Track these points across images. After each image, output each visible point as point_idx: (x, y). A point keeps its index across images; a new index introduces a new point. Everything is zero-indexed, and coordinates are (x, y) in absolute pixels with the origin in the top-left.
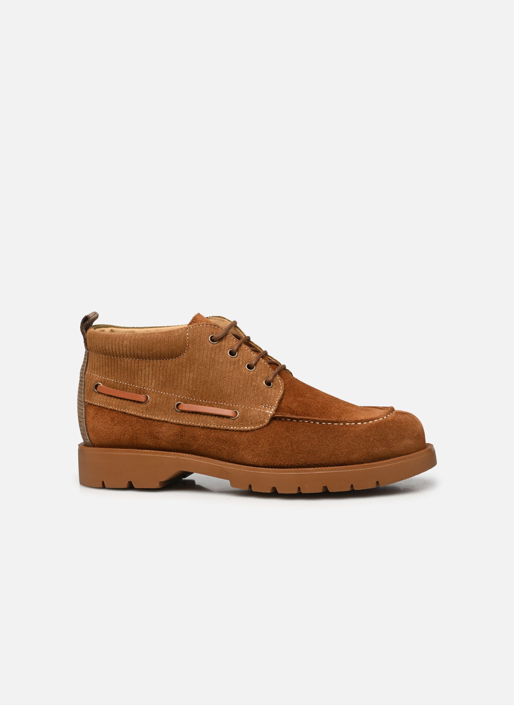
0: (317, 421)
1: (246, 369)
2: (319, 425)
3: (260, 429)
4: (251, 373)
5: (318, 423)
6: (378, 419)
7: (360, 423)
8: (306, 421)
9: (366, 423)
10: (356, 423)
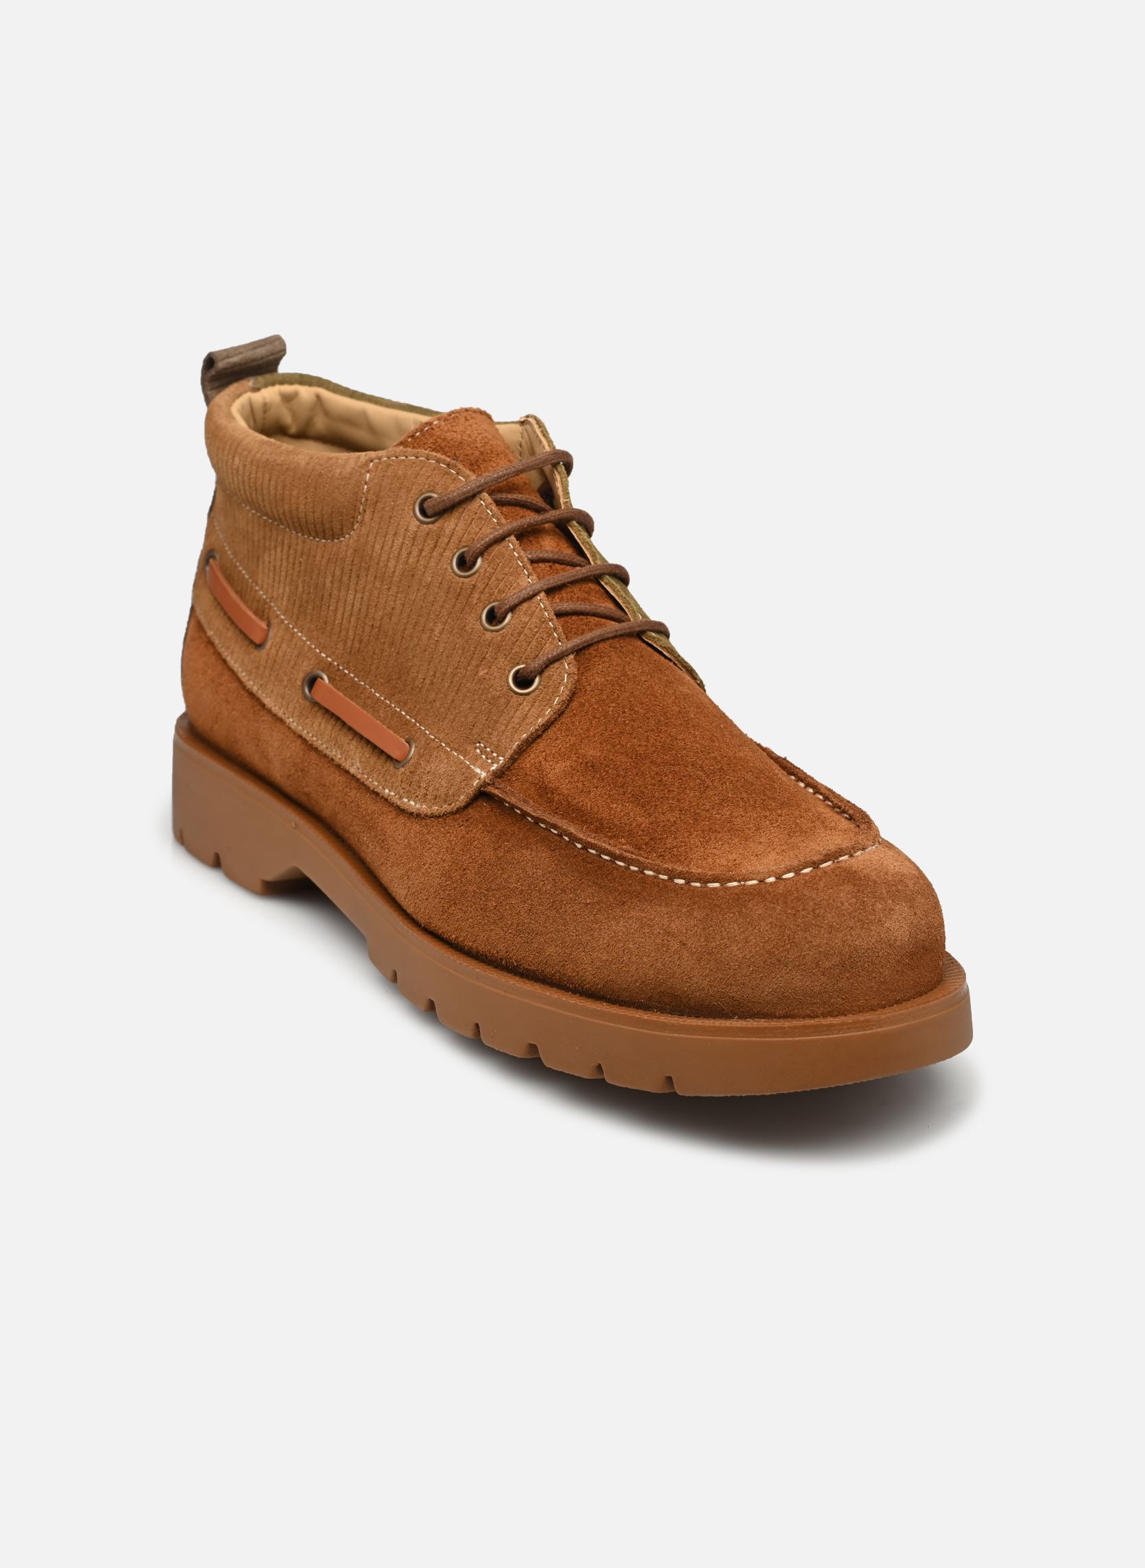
0: (580, 840)
1: (481, 622)
2: (581, 851)
3: (439, 817)
4: (488, 635)
5: (579, 846)
6: (739, 881)
7: (681, 882)
8: (552, 830)
9: (698, 884)
10: (671, 879)
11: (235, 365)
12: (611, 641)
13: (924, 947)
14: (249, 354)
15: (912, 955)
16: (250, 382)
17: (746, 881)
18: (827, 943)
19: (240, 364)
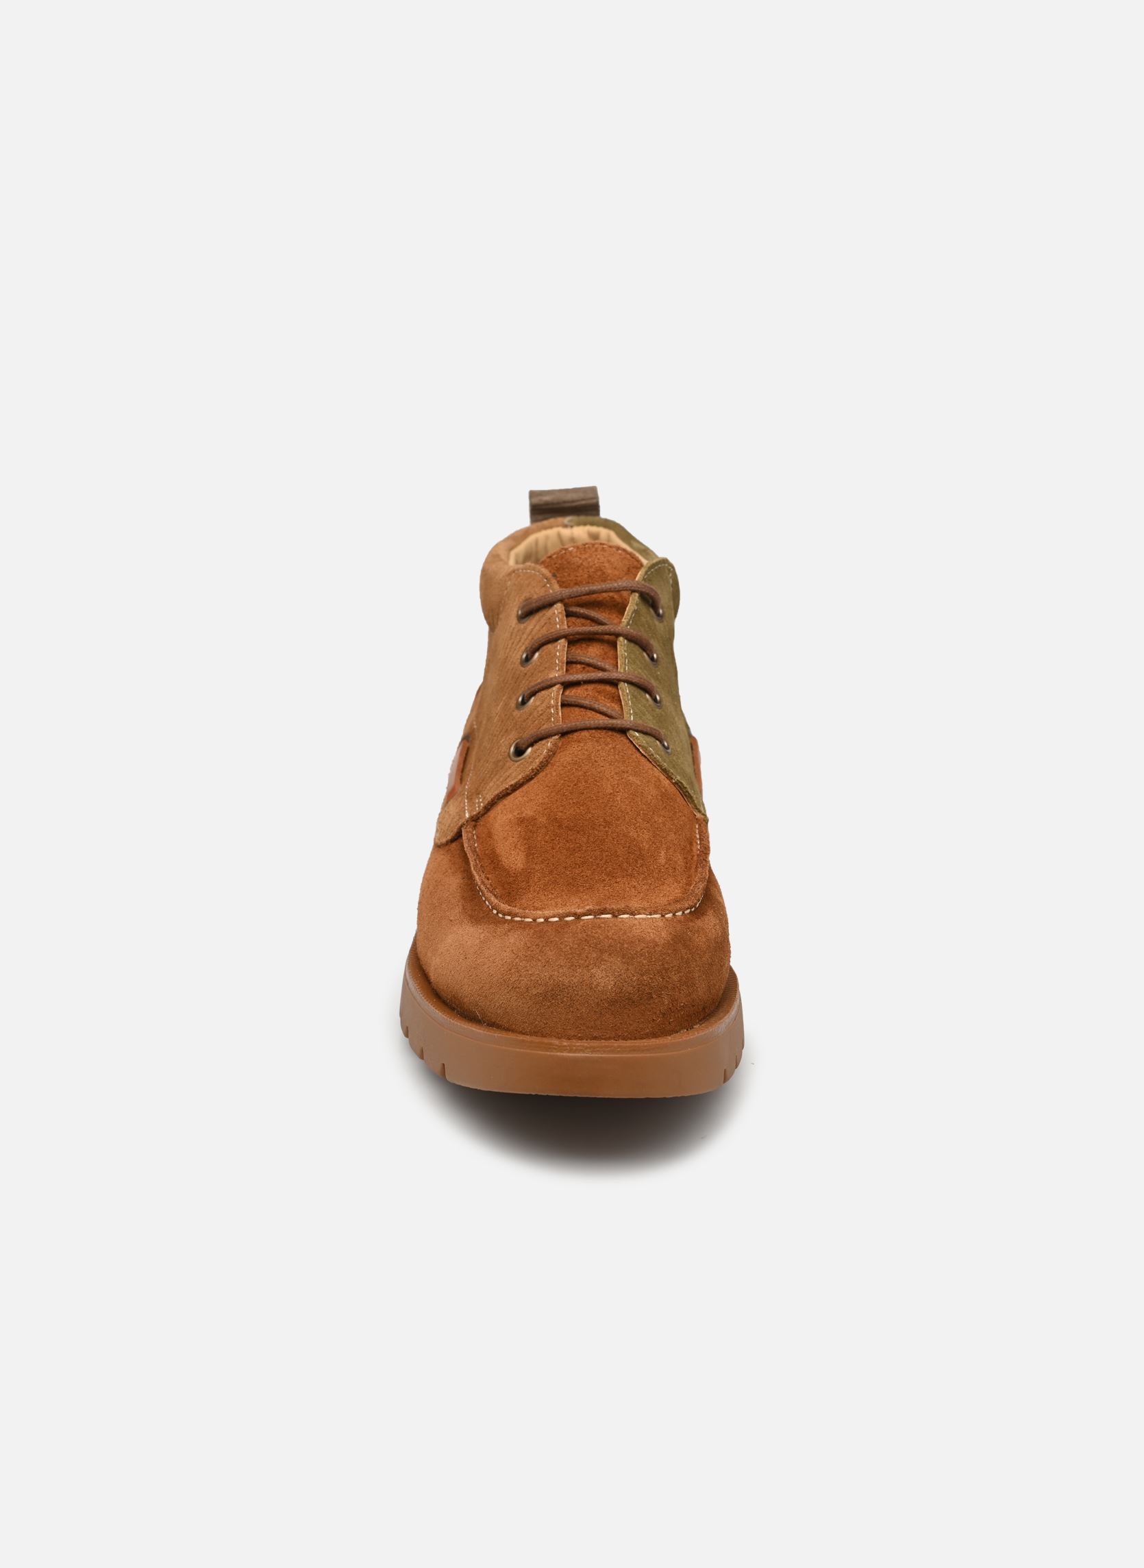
1: (517, 702)
4: (515, 713)
11: (547, 504)
12: (594, 731)
13: (629, 999)
14: (569, 497)
15: (613, 1002)
16: (567, 520)
17: (525, 918)
18: (538, 974)
19: (553, 504)
